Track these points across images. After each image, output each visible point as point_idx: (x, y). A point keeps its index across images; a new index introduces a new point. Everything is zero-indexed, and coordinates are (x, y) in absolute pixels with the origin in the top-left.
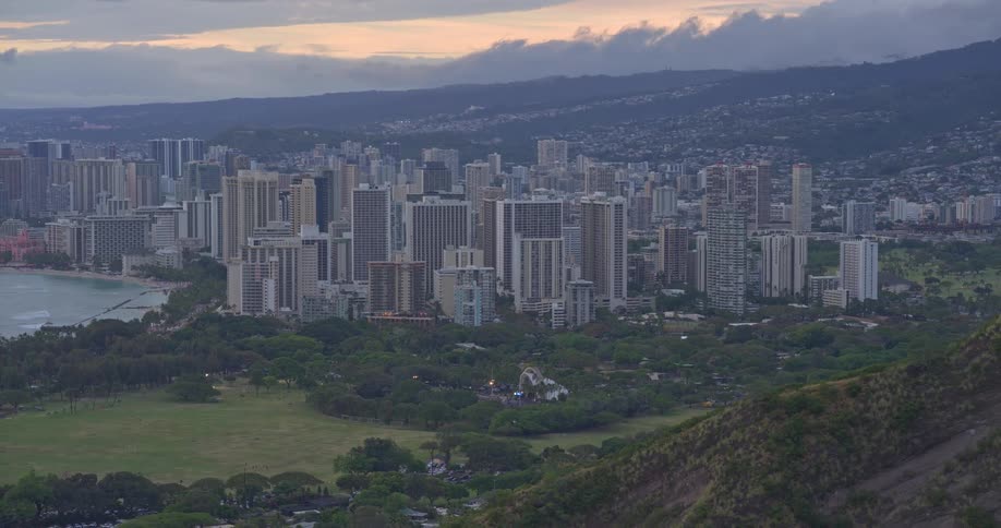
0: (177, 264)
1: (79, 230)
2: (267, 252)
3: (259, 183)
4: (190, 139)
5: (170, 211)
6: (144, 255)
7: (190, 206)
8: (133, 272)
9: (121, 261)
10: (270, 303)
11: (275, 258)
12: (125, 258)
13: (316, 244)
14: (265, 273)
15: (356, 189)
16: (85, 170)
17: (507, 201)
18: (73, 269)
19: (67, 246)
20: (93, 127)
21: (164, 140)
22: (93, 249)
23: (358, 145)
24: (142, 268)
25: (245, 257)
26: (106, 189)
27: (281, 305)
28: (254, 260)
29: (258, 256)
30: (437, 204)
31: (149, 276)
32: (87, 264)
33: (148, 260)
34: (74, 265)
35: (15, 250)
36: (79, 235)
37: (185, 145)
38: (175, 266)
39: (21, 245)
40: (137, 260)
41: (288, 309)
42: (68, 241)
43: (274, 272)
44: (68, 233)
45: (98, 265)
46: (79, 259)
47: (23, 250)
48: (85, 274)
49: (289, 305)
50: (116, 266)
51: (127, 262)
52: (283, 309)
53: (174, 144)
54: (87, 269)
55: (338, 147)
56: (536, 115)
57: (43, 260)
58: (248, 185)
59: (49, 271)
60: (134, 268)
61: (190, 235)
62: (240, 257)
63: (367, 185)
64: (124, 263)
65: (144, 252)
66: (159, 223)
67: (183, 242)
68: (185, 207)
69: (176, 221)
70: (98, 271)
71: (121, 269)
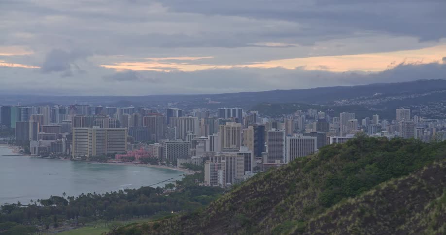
1: (162, 148)
2: (222, 158)
3: (232, 128)
4: (236, 108)
5: (203, 140)
6: (186, 159)
7: (211, 137)
8: (182, 166)
9: (177, 161)
10: (221, 180)
11: (225, 161)
12: (178, 160)
13: (244, 155)
14: (219, 168)
15: (270, 131)
17: (335, 137)
18: (158, 164)
19: (157, 155)
20: (213, 102)
21: (225, 108)
22: (166, 156)
23: (315, 111)
24: (184, 164)
25: (212, 161)
27: (227, 182)
28: (216, 161)
29: (218, 160)
30: (301, 138)
32: (164, 162)
33: (188, 161)
34: (159, 163)
35: (136, 156)
36: (162, 150)
37: (234, 110)
38: (198, 164)
39: (140, 154)
40: (183, 161)
41: (230, 184)
42: (157, 152)
43: (224, 167)
44: (157, 149)
45: (168, 162)
46: (161, 160)
47: (139, 156)
48: (163, 167)
49: (231, 182)
50: (175, 164)
51: (179, 161)
52: (227, 184)
53: (229, 111)
54: (164, 164)
55: (306, 111)
56: (405, 97)
57: (147, 160)
58: (228, 128)
59: (149, 165)
60: (182, 164)
61: (211, 150)
62: (210, 161)
63: (275, 129)
64: (178, 162)
65: (187, 157)
67: (207, 153)
68: (209, 138)
69: (205, 144)
70: (168, 166)
71: (177, 165)
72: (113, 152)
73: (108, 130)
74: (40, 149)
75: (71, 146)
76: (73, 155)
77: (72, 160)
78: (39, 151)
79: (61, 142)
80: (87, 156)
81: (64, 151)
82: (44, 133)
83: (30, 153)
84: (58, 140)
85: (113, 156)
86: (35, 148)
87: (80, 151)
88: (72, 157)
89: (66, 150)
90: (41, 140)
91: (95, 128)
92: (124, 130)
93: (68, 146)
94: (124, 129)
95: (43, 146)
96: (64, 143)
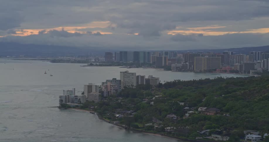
0: (262, 72)
1: (241, 65)
4: (260, 52)
5: (259, 63)
8: (253, 73)
9: (250, 71)
12: (251, 71)
16: (238, 57)
19: (238, 69)
21: (254, 52)
22: (244, 69)
26: (242, 61)
31: (255, 74)
32: (243, 72)
33: (255, 71)
34: (240, 73)
35: (227, 70)
36: (241, 66)
37: (258, 53)
38: (261, 72)
40: (253, 71)
42: (238, 68)
44: (238, 66)
45: (245, 72)
46: (241, 71)
47: (229, 70)
50: (249, 72)
53: (256, 53)
54: (242, 73)
57: (232, 72)
59: (234, 73)
60: (253, 72)
61: (263, 67)
64: (251, 72)
65: (255, 70)
66: (257, 65)
68: (262, 61)
70: (245, 74)
71: (249, 73)
72: (214, 68)
74: (177, 68)
75: (192, 66)
76: (195, 70)
80: (203, 70)
81: (188, 68)
83: (171, 70)
85: (215, 70)
86: (174, 67)
87: (198, 68)
88: (194, 71)
89: (190, 68)
91: (206, 57)
92: (220, 58)
93: (190, 66)
95: (178, 66)
96: (188, 65)
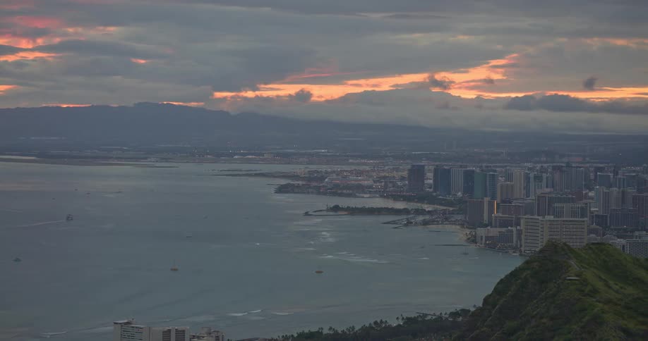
73: (564, 221)
74: (488, 238)
76: (523, 249)
77: (521, 255)
78: (486, 241)
79: (512, 231)
81: (514, 242)
82: (501, 215)
83: (476, 243)
84: (509, 228)
86: (482, 237)
87: (531, 245)
88: (521, 251)
89: (517, 242)
90: (489, 228)
91: (548, 218)
92: (584, 221)
94: (583, 219)
95: (491, 235)
96: (515, 233)
